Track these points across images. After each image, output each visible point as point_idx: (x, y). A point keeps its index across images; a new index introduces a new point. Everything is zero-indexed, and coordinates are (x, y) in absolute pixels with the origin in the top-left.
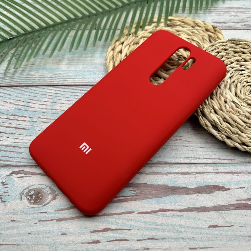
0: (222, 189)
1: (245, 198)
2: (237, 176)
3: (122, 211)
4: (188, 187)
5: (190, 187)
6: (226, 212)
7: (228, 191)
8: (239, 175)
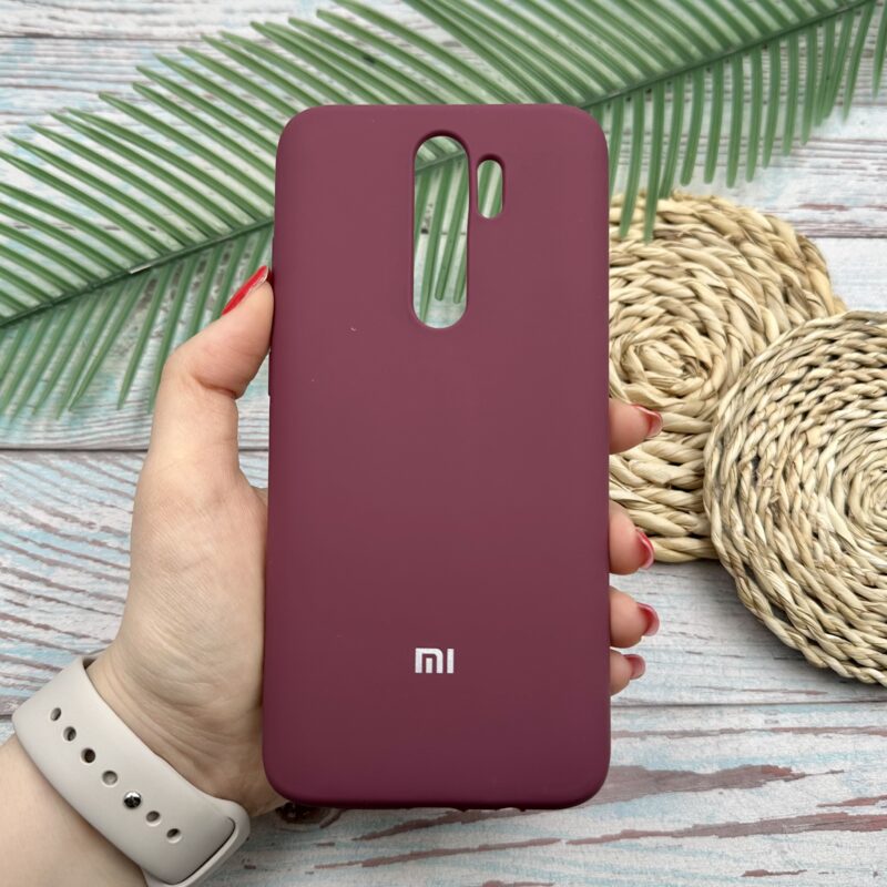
0: (785, 774)
1: (840, 798)
2: (826, 740)
3: (529, 838)
4: (697, 771)
5: (701, 771)
6: (790, 836)
7: (799, 781)
8: (830, 738)
